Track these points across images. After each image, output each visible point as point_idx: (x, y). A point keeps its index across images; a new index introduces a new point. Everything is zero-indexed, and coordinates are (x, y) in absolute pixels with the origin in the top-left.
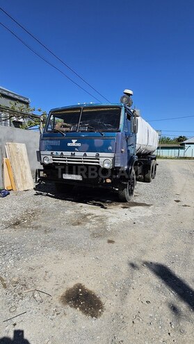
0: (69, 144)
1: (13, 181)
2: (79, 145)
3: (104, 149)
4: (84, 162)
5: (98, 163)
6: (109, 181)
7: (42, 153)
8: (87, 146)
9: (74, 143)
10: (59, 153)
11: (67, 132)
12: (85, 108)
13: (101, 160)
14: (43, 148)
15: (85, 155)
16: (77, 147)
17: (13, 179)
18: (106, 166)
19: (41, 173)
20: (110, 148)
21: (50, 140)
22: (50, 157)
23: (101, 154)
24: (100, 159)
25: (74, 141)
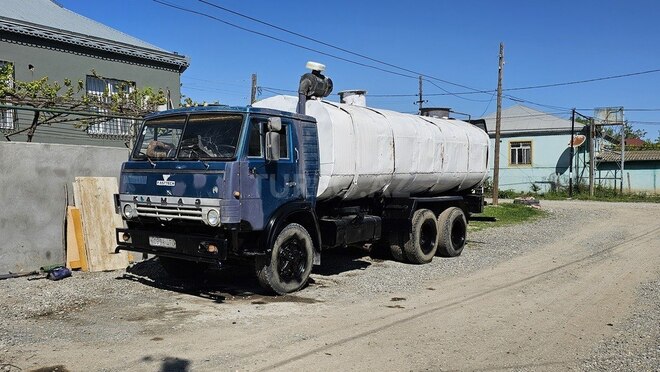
0: (159, 183)
1: (84, 251)
2: (172, 183)
3: (206, 192)
4: (182, 214)
5: (200, 215)
6: (212, 249)
7: (122, 197)
8: (183, 186)
9: (165, 181)
10: (145, 197)
11: (161, 159)
12: (192, 115)
13: (205, 210)
14: (124, 189)
15: (180, 202)
16: (170, 188)
17: (83, 247)
18: (212, 222)
19: (121, 234)
20: (215, 190)
21: (135, 174)
22: (134, 206)
23: (204, 201)
24: (203, 209)
25: (166, 177)
